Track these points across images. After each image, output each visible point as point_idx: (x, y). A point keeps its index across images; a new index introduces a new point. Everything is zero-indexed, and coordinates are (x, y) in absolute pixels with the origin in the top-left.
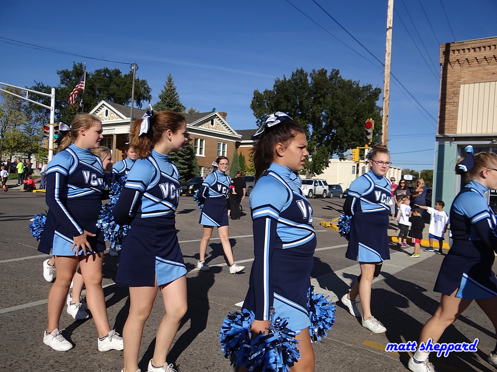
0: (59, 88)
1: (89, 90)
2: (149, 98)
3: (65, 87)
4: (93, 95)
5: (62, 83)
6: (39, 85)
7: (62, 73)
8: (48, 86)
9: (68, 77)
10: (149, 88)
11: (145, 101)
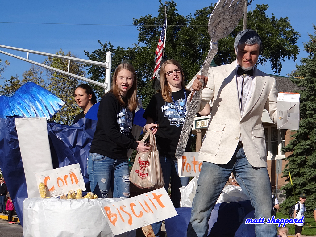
0: (135, 49)
1: (185, 48)
2: (293, 53)
3: (145, 46)
4: (192, 55)
5: (142, 40)
6: (105, 47)
7: (140, 22)
8: (119, 48)
9: (151, 29)
10: (295, 33)
11: (286, 58)
